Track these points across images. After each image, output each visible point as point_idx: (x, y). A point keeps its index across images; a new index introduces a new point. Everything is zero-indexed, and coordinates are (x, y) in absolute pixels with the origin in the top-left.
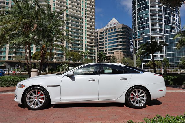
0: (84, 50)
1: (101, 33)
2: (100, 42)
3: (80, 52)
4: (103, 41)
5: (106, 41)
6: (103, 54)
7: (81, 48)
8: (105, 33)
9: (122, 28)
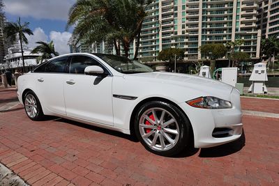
0: (233, 39)
3: (225, 42)
7: (228, 37)
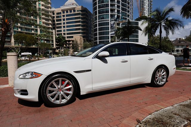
0: (39, 33)
1: (58, 13)
2: (58, 24)
4: (61, 24)
5: (64, 23)
6: (62, 38)
7: (35, 30)
8: (62, 14)
9: (81, 11)
